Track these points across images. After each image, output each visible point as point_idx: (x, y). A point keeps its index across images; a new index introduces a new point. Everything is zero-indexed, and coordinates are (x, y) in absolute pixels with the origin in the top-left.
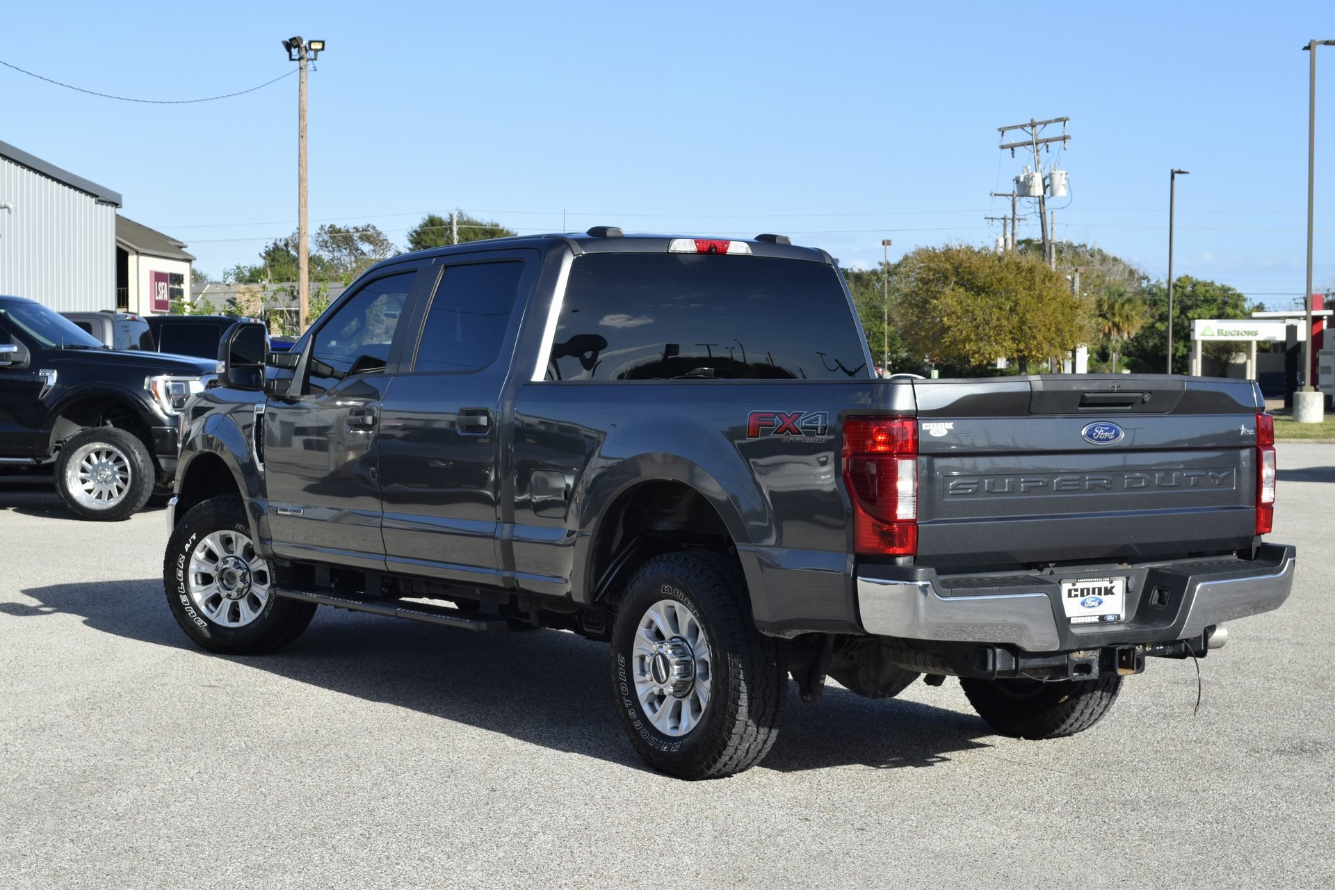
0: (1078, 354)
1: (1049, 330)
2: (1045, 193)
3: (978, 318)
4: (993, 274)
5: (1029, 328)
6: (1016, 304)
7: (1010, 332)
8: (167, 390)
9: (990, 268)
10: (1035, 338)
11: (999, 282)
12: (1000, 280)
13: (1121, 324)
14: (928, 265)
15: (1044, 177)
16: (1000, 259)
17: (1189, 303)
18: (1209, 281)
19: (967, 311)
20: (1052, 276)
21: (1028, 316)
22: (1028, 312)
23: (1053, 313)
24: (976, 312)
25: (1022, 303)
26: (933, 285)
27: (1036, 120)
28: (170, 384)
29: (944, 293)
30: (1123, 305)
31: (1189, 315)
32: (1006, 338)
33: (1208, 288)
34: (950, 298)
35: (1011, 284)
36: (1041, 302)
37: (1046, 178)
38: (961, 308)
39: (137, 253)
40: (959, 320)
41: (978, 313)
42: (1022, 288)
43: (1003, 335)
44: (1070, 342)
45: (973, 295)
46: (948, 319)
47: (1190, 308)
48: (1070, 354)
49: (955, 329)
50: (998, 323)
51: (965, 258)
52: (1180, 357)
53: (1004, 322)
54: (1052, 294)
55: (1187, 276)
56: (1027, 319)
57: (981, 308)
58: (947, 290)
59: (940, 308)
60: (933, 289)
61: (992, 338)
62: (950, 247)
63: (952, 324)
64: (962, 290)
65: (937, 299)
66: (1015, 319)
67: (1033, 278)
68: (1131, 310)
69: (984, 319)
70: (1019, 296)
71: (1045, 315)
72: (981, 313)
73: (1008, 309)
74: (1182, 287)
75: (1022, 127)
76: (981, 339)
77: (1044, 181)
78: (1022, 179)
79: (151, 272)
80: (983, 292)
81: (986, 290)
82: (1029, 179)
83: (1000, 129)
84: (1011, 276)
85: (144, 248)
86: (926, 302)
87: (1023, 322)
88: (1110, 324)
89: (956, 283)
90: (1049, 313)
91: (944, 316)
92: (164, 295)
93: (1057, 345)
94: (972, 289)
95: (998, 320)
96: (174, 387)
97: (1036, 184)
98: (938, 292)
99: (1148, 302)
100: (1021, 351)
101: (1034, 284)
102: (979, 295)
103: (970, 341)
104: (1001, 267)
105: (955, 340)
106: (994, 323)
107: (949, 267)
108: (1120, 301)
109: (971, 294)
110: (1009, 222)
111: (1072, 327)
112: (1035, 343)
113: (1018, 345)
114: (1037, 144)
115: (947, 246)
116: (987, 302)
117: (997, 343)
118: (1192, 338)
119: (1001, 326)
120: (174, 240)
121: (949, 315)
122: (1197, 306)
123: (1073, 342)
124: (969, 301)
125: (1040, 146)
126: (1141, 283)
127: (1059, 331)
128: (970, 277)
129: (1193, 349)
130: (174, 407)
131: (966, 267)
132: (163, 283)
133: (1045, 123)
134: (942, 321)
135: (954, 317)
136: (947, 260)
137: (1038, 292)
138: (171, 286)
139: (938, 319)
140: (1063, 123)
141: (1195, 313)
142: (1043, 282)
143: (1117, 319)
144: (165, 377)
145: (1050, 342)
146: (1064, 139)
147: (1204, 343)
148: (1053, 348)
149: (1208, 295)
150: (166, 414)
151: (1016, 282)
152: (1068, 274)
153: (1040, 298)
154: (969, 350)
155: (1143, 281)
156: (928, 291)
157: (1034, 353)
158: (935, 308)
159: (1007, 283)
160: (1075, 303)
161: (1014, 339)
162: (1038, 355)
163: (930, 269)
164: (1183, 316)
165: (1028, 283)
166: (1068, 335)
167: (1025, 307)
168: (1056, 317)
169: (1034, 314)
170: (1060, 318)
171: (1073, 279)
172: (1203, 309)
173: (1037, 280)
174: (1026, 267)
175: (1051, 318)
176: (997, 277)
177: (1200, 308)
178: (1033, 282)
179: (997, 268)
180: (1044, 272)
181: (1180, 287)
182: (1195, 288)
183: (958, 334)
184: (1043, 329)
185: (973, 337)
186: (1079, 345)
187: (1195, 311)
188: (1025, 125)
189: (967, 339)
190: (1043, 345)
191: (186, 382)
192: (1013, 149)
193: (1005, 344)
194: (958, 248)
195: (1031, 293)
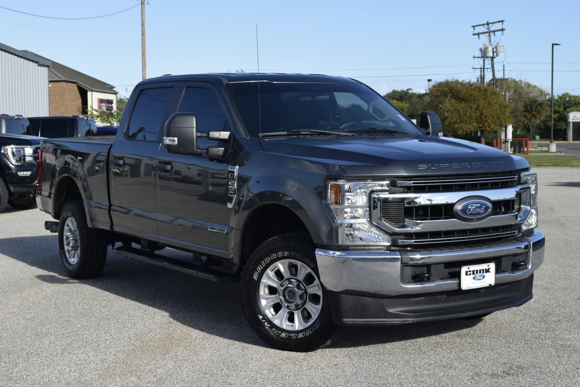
0: (508, 129)
1: (494, 117)
2: (493, 55)
3: (461, 113)
4: (468, 93)
5: (485, 117)
6: (478, 106)
7: (476, 119)
8: (13, 153)
9: (466, 90)
10: (487, 121)
11: (470, 96)
12: (471, 95)
13: (536, 115)
14: (438, 89)
15: (493, 48)
16: (471, 85)
17: (568, 105)
18: (577, 95)
19: (456, 109)
20: (495, 93)
21: (484, 112)
22: (484, 109)
23: (496, 110)
24: (460, 110)
25: (481, 105)
26: (441, 98)
27: (490, 22)
28: (14, 150)
29: (445, 102)
30: (537, 106)
31: (568, 110)
32: (474, 122)
33: (576, 98)
34: (448, 104)
35: (476, 97)
36: (490, 105)
37: (494, 48)
38: (453, 108)
39: (92, 91)
40: (452, 114)
41: (461, 110)
42: (481, 99)
43: (473, 120)
44: (504, 123)
45: (459, 102)
46: (447, 113)
47: (568, 107)
48: (504, 129)
49: (451, 118)
50: (470, 115)
51: (455, 85)
52: (563, 129)
53: (473, 114)
54: (495, 101)
55: (567, 93)
56: (483, 113)
57: (462, 108)
58: (447, 100)
59: (443, 108)
60: (440, 100)
61: (467, 122)
62: (448, 80)
63: (449, 115)
64: (453, 100)
65: (442, 104)
66: (478, 112)
67: (486, 94)
68: (540, 109)
69: (464, 113)
70: (480, 102)
71: (492, 111)
72: (462, 110)
73: (474, 108)
74: (564, 98)
75: (483, 25)
76: (463, 122)
77: (493, 50)
78: (483, 49)
79: (98, 99)
80: (463, 101)
81: (465, 100)
82: (486, 48)
83: (472, 27)
84: (476, 93)
85: (95, 88)
86: (437, 106)
87: (481, 114)
88: (531, 115)
89: (451, 97)
90: (493, 110)
91: (445, 112)
92: (104, 109)
93: (498, 124)
94: (458, 100)
95: (470, 113)
96: (17, 151)
97: (489, 51)
98: (442, 101)
99: (549, 105)
100: (481, 128)
101: (487, 97)
102: (461, 102)
103: (458, 123)
104: (471, 89)
105: (450, 122)
106: (468, 114)
107: (447, 90)
108: (535, 105)
109: (457, 102)
110: (482, 70)
111: (504, 116)
112: (487, 124)
113: (479, 124)
114: (490, 33)
115: (447, 80)
116: (465, 105)
117: (470, 124)
118: (568, 121)
119: (471, 116)
120: (109, 85)
121: (447, 112)
122: (571, 107)
123: (505, 123)
124: (457, 105)
125: (491, 33)
126: (546, 97)
127: (498, 118)
128: (457, 94)
129: (569, 126)
130: (17, 161)
131: (455, 90)
132: (104, 104)
133: (493, 23)
134: (444, 114)
135: (450, 112)
136: (447, 86)
137: (488, 100)
138: (107, 105)
139: (442, 114)
140: (501, 23)
141: (570, 110)
142: (491, 96)
143: (534, 113)
144: (12, 146)
145: (494, 123)
146: (502, 30)
147: (573, 123)
148: (495, 126)
149: (576, 101)
150: (13, 165)
151: (478, 95)
152: (503, 92)
153: (489, 103)
154: (457, 128)
155: (547, 96)
156: (438, 100)
157: (487, 128)
158: (441, 108)
159: (474, 97)
160: (506, 105)
161: (477, 122)
162: (489, 129)
163: (439, 91)
164: (565, 111)
165: (484, 96)
166: (502, 120)
167: (482, 107)
168: (497, 112)
169: (486, 110)
170: (499, 112)
171: (505, 94)
172: (574, 108)
173: (488, 95)
174: (483, 89)
175: (495, 112)
176: (470, 94)
177: (572, 107)
178: (486, 96)
179: (470, 90)
180: (492, 91)
181: (563, 98)
182: (570, 98)
183: (452, 120)
184: (491, 117)
185: (458, 121)
186: (508, 124)
187: (570, 109)
188: (484, 24)
189: (456, 123)
190: (491, 125)
191: (23, 149)
192: (479, 36)
193: (474, 124)
194: (452, 81)
195: (486, 101)
